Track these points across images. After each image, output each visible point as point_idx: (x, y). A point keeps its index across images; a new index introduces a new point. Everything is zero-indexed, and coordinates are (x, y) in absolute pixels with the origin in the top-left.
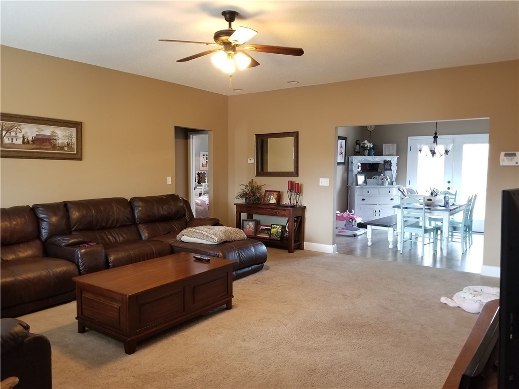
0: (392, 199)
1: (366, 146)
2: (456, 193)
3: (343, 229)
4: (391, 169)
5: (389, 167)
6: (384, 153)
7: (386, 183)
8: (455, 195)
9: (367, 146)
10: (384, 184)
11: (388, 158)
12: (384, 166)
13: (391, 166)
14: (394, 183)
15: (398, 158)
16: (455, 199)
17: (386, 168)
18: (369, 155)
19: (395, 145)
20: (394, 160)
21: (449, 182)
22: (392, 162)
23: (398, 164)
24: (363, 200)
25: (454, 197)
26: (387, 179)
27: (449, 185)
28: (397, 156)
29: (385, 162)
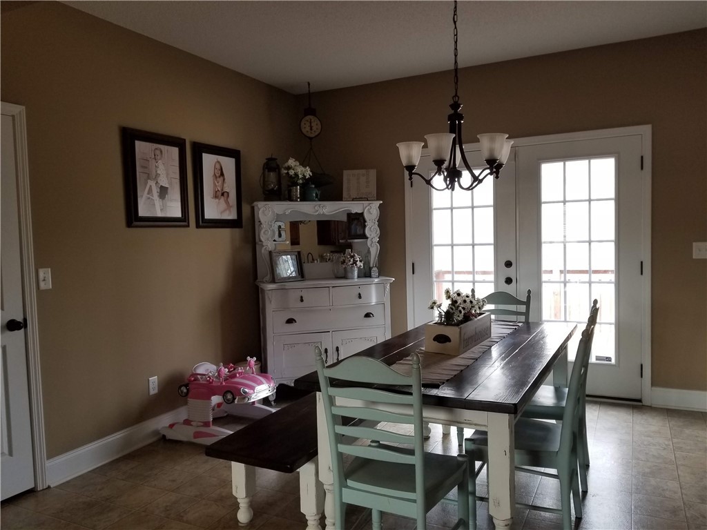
0: (368, 315)
1: (292, 172)
2: (529, 297)
3: (206, 424)
4: (364, 236)
5: (359, 232)
6: (345, 194)
7: (352, 272)
8: (527, 303)
9: (296, 175)
10: (350, 275)
11: (356, 208)
12: (349, 228)
13: (365, 226)
14: (375, 271)
15: (381, 205)
16: (527, 314)
17: (353, 232)
18: (304, 198)
19: (373, 173)
20: (371, 211)
21: (508, 264)
22: (366, 215)
23: (382, 222)
24: (290, 321)
25: (523, 308)
26: (355, 262)
27: (511, 272)
28: (377, 200)
29: (350, 215)
